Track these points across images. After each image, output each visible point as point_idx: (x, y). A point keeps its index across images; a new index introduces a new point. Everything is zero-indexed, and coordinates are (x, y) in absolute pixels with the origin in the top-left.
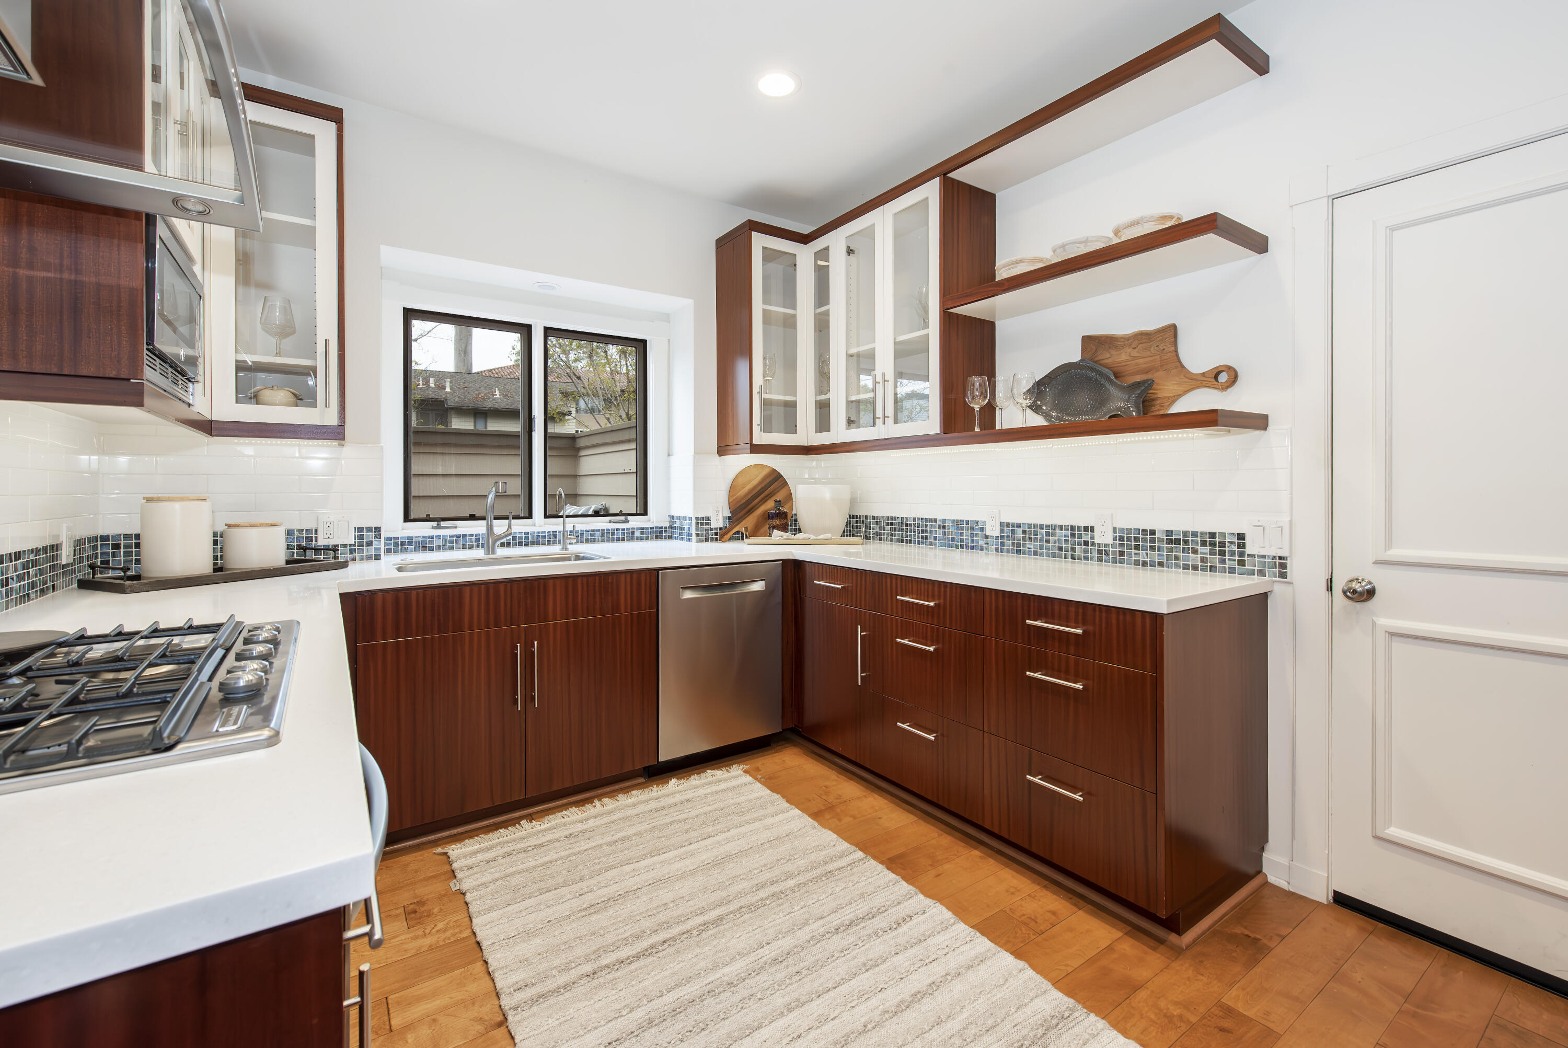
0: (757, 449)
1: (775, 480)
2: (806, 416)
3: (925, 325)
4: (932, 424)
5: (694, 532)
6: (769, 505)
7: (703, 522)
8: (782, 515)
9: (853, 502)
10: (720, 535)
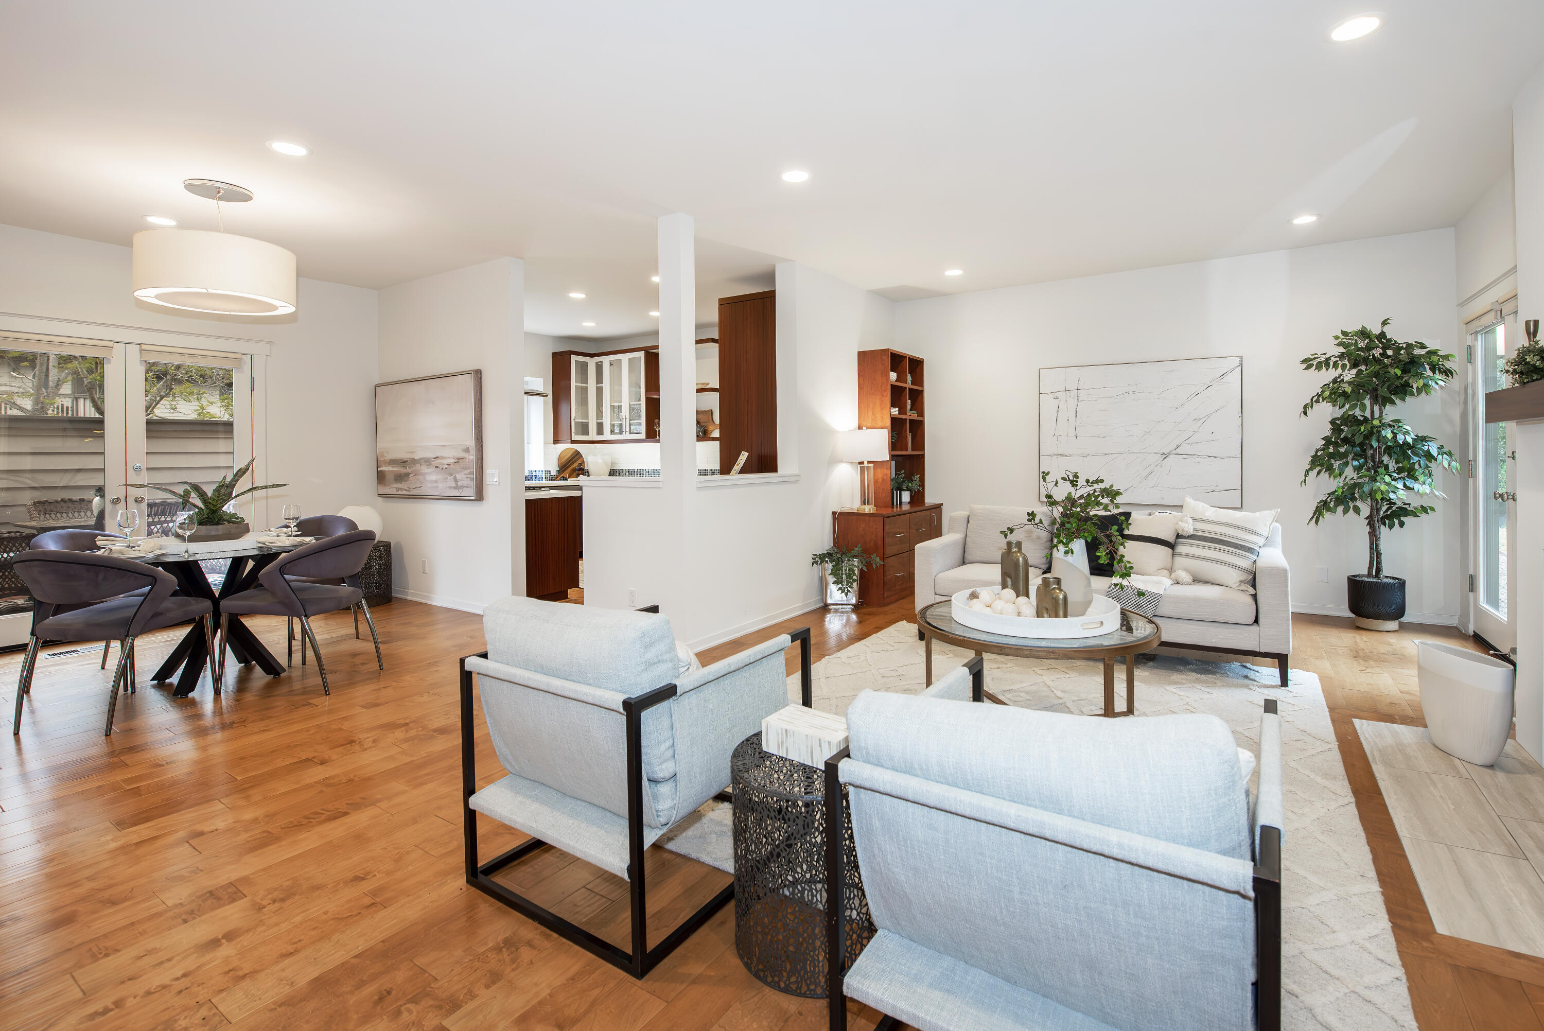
0: (573, 442)
1: (577, 454)
2: (593, 428)
3: (640, 400)
4: (643, 436)
5: (544, 477)
6: (576, 465)
7: (548, 472)
8: (583, 469)
9: (612, 464)
10: (555, 478)
